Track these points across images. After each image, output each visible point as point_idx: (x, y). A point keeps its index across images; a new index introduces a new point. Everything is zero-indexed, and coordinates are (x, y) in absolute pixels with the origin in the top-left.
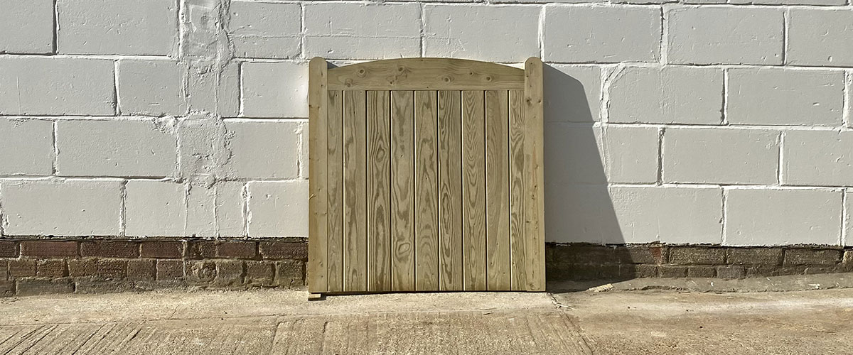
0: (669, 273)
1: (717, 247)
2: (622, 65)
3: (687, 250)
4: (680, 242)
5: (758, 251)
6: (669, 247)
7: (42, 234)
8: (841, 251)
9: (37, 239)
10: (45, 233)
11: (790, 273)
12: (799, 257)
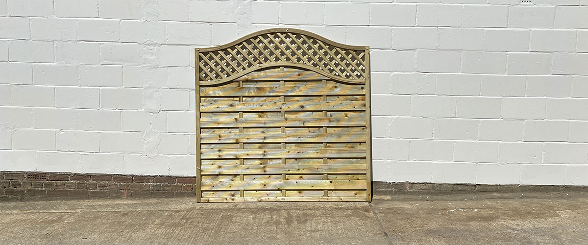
0: (411, 193)
1: (430, 184)
2: (396, 117)
3: (419, 185)
4: (416, 182)
5: (445, 185)
6: (412, 183)
7: (184, 175)
8: (476, 186)
9: (182, 177)
10: (185, 175)
11: (456, 193)
12: (460, 188)
